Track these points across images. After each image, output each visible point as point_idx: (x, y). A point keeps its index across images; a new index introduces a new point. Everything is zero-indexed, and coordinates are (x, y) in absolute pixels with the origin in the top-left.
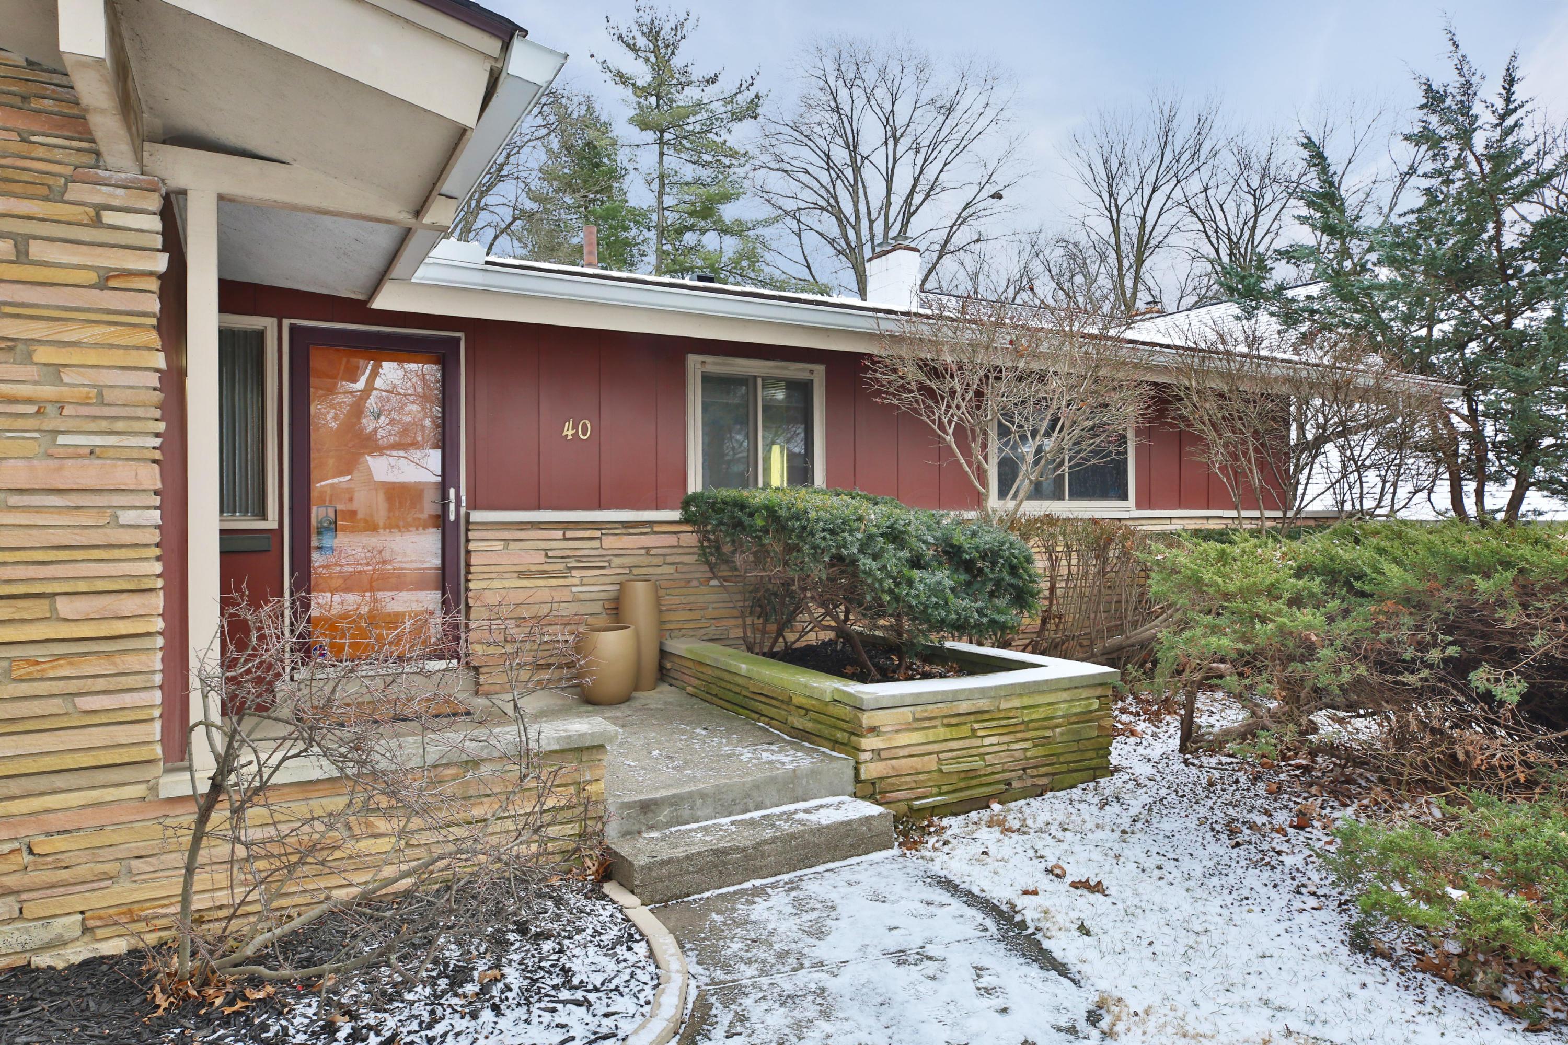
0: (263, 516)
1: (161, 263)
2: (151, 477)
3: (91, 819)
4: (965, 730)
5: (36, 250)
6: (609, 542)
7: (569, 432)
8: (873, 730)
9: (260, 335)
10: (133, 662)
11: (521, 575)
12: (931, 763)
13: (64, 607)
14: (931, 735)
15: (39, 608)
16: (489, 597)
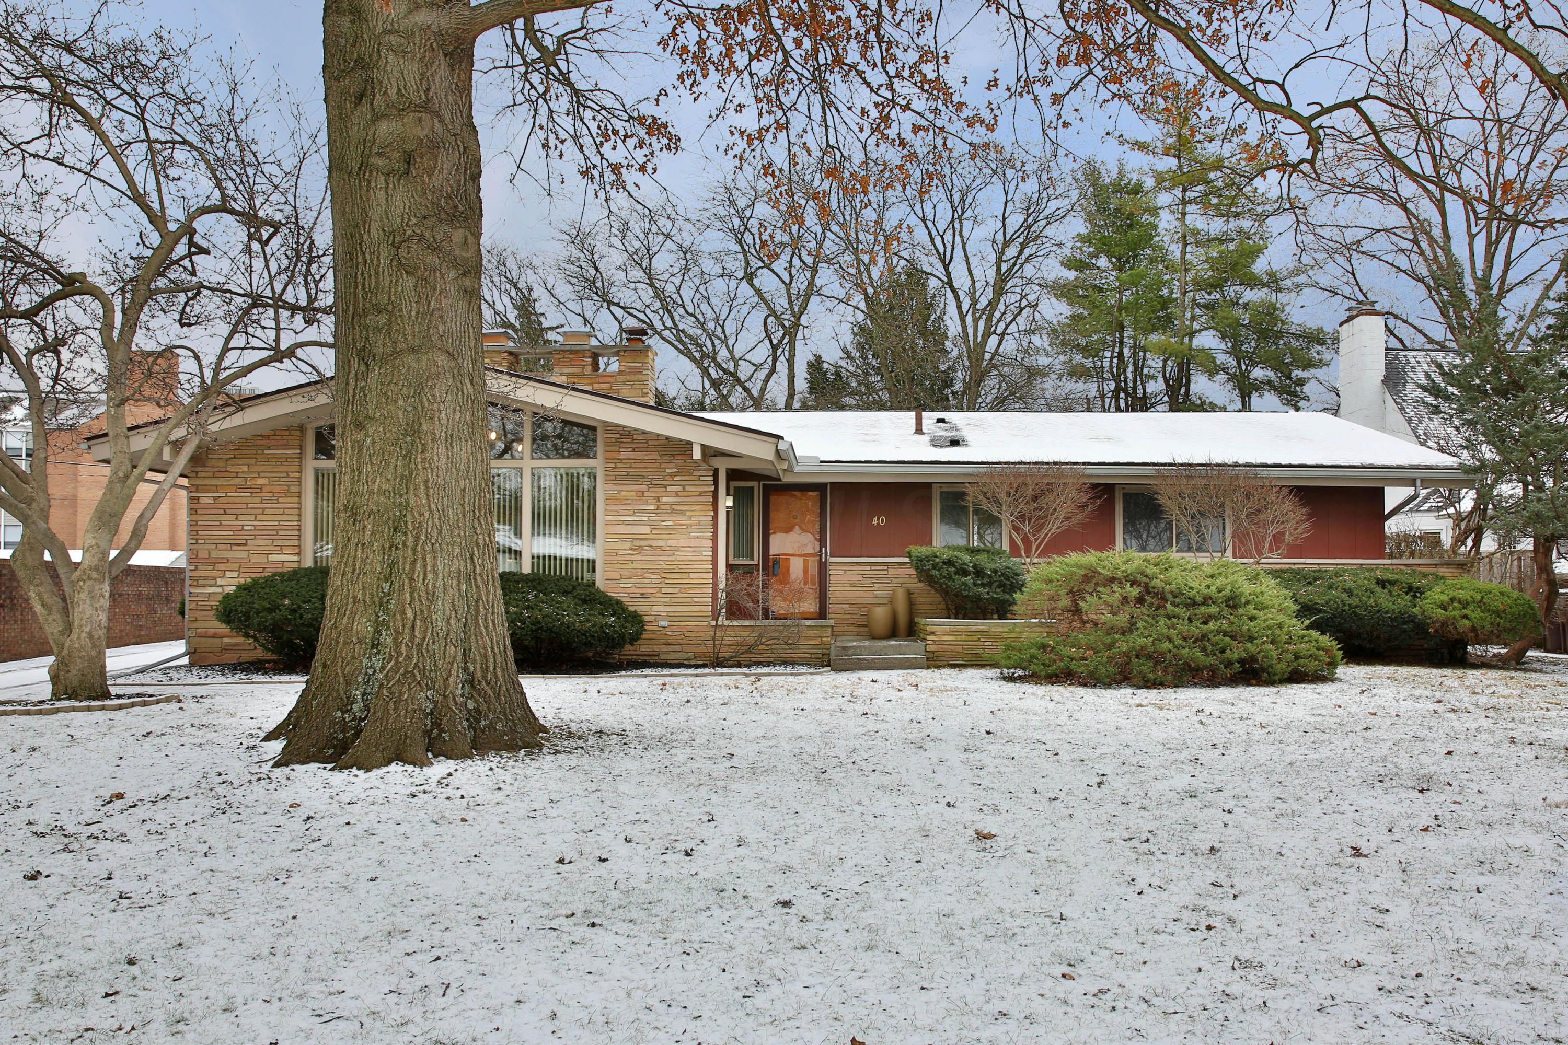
0: (752, 559)
1: (713, 488)
2: (710, 543)
3: (696, 629)
4: (975, 638)
5: (687, 488)
6: (891, 572)
7: (875, 522)
8: (933, 633)
10: (705, 590)
11: (852, 585)
12: (959, 648)
13: (692, 575)
14: (959, 638)
15: (685, 575)
16: (837, 594)
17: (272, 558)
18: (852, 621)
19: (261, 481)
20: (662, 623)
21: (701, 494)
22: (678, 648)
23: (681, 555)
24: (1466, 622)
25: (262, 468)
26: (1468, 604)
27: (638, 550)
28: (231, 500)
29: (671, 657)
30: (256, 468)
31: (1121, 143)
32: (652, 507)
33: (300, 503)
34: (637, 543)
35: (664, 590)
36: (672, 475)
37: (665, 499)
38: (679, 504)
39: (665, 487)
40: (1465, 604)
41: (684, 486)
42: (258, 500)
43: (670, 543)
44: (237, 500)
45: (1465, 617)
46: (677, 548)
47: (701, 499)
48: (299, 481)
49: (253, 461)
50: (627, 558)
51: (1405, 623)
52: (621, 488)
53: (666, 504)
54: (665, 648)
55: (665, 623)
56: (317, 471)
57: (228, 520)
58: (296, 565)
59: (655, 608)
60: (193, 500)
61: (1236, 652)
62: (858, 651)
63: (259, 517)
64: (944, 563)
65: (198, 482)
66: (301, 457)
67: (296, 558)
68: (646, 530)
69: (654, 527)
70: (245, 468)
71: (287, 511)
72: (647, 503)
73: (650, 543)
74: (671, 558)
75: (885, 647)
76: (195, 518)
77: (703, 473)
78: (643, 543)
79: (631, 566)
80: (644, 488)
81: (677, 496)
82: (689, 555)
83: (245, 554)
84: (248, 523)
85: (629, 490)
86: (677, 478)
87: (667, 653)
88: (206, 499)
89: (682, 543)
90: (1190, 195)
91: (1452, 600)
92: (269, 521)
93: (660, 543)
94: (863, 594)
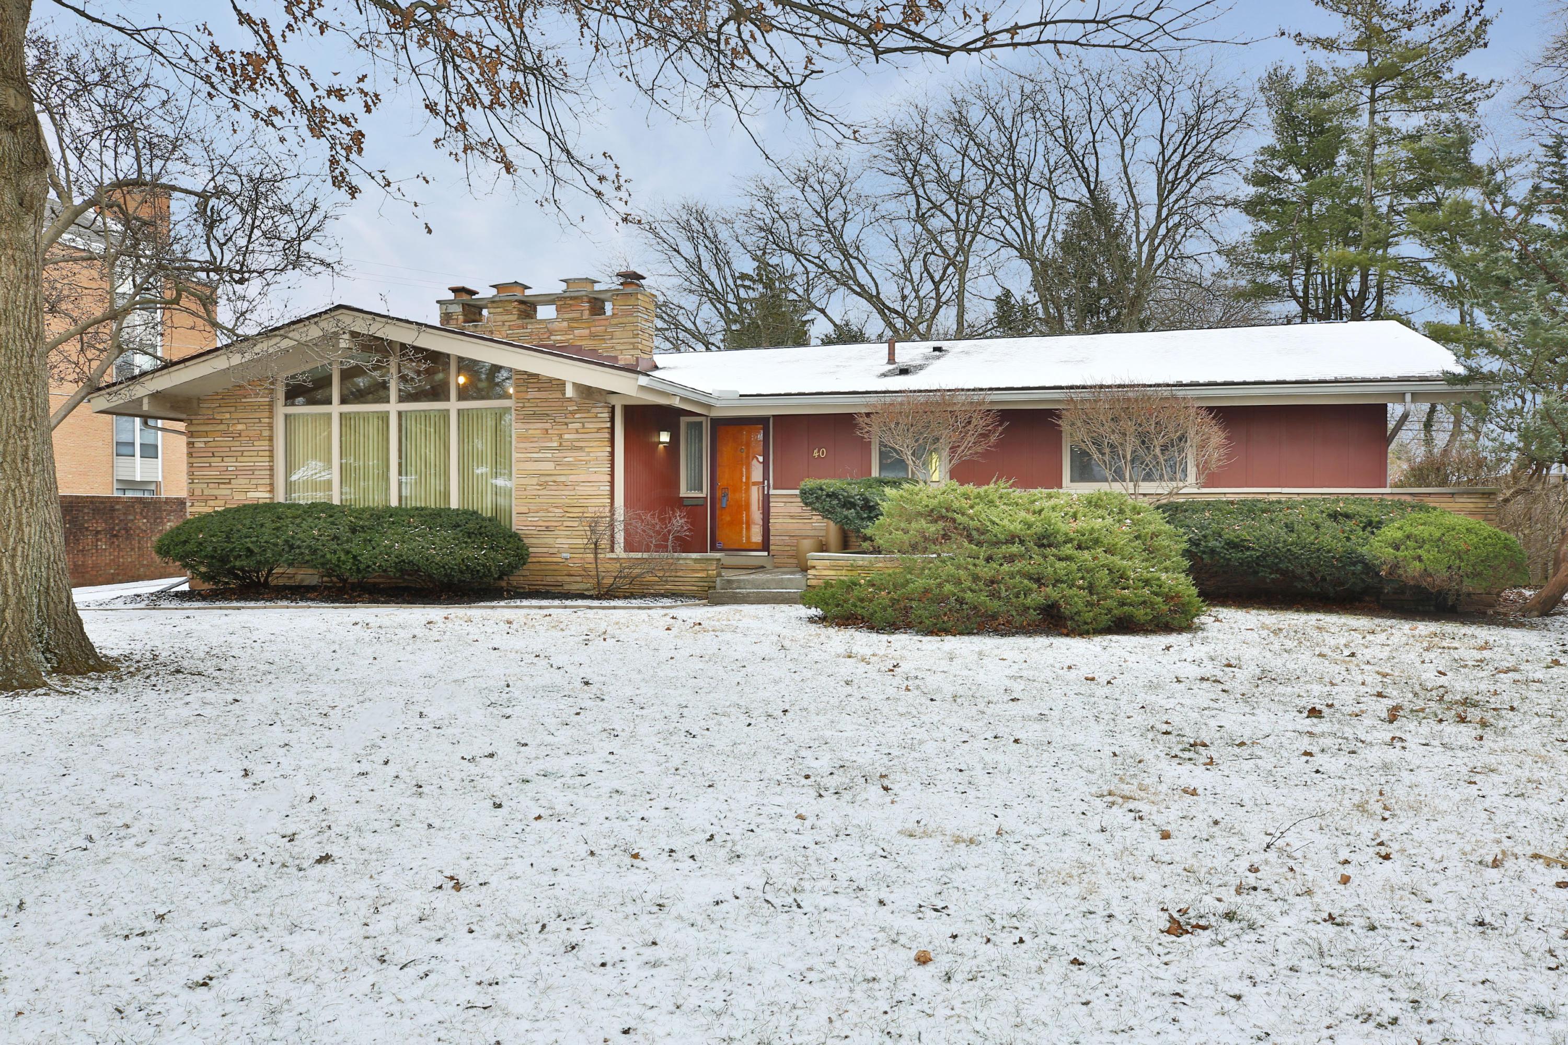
0: (702, 491)
1: (608, 425)
2: (608, 478)
3: (594, 561)
5: (587, 425)
7: (816, 454)
8: (813, 568)
9: (701, 423)
10: (602, 524)
11: (792, 517)
13: (590, 509)
14: (839, 573)
15: (584, 509)
16: (778, 526)
17: (250, 495)
18: (791, 553)
19: (240, 427)
20: (565, 555)
21: (599, 430)
22: (579, 579)
23: (582, 490)
24: (1417, 563)
25: (241, 415)
26: (1424, 541)
27: (544, 485)
28: (218, 444)
29: (574, 587)
30: (235, 416)
31: (1300, 43)
32: (555, 444)
33: (272, 446)
34: (543, 479)
35: (566, 524)
36: (573, 413)
37: (566, 436)
38: (579, 440)
39: (566, 424)
40: (1421, 543)
41: (583, 424)
42: (238, 444)
43: (572, 478)
44: (223, 444)
45: (1420, 558)
46: (577, 483)
47: (599, 435)
48: (271, 427)
49: (233, 409)
50: (536, 493)
51: (1354, 564)
52: (527, 426)
53: (567, 440)
54: (567, 579)
55: (567, 555)
56: (287, 416)
57: (216, 462)
58: (268, 501)
59: (559, 541)
60: (190, 444)
61: (1037, 598)
62: (742, 585)
63: (240, 459)
64: (828, 495)
65: (193, 429)
66: (271, 405)
67: (267, 495)
68: (551, 466)
69: (558, 463)
70: (228, 416)
71: (261, 453)
72: (551, 441)
73: (554, 478)
74: (573, 493)
75: (767, 581)
76: (192, 460)
77: (600, 410)
78: (548, 478)
79: (538, 500)
80: (548, 426)
81: (577, 433)
82: (589, 490)
83: (229, 492)
84: (231, 463)
85: (536, 428)
86: (577, 416)
87: (570, 583)
88: (199, 444)
89: (582, 478)
90: (1380, 90)
91: (1408, 537)
92: (246, 462)
93: (562, 479)
94: (801, 526)
